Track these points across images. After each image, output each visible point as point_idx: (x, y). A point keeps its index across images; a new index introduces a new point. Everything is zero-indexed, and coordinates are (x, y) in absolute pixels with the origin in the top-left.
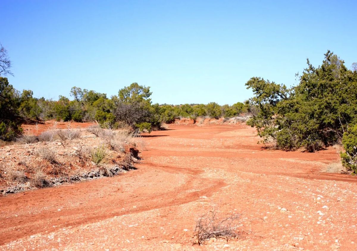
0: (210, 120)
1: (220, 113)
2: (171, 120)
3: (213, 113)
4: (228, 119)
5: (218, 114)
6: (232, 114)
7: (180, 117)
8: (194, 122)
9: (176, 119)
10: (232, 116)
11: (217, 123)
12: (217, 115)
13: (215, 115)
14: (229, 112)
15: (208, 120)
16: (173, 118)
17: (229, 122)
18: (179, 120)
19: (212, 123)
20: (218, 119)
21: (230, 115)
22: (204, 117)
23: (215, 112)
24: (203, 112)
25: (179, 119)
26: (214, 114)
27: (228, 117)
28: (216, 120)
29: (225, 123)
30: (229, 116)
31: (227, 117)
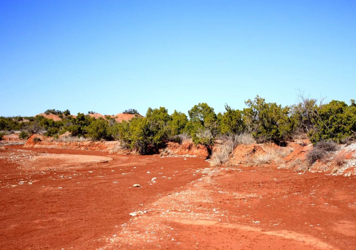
0: (254, 151)
1: (292, 127)
2: (155, 144)
3: (267, 124)
4: (331, 149)
5: (284, 129)
6: (347, 128)
7: (183, 136)
8: (207, 155)
9: (170, 143)
10: (345, 137)
11: (283, 166)
12: (281, 133)
13: (274, 131)
14: (333, 120)
15: (245, 152)
16: (161, 139)
17: (340, 164)
18: (177, 144)
19: (262, 162)
20: (285, 145)
21: (337, 130)
22: (234, 139)
23: (273, 123)
24: (234, 122)
25: (179, 141)
26: (271, 130)
27: (330, 142)
28: (280, 147)
29: (319, 167)
30: (332, 136)
31: (324, 142)
